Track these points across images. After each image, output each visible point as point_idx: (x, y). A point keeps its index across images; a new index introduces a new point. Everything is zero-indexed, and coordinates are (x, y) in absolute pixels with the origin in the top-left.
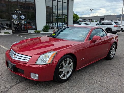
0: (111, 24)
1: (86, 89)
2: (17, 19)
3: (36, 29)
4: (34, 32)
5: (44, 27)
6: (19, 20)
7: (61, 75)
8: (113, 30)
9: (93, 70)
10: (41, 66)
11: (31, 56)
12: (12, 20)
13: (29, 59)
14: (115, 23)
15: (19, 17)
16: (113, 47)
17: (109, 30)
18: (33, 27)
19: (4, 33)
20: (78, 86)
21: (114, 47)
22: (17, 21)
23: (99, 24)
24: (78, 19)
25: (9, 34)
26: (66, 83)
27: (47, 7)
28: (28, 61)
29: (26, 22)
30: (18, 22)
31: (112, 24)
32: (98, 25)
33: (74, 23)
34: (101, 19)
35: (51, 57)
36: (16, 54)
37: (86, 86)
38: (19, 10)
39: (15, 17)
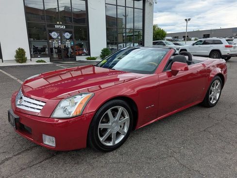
0: (220, 43)
1: (148, 169)
2: (58, 38)
3: (89, 54)
4: (86, 60)
5: (102, 51)
6: (61, 40)
7: (102, 136)
8: (223, 54)
9: (170, 129)
10: (60, 121)
11: (45, 103)
12: (50, 41)
13: (41, 108)
14: (227, 40)
15: (61, 35)
16: (217, 84)
17: (215, 54)
18: (85, 51)
19: (37, 62)
20: (133, 162)
21: (219, 83)
22: (58, 43)
23: (197, 43)
24: (164, 37)
25: (44, 63)
26: (110, 155)
27: (108, 18)
28: (39, 111)
29: (72, 43)
30: (60, 44)
31: (222, 43)
32: (195, 46)
33: (154, 44)
34: (204, 35)
35: (81, 103)
36: (22, 98)
37: (149, 163)
38: (61, 23)
39: (54, 35)
